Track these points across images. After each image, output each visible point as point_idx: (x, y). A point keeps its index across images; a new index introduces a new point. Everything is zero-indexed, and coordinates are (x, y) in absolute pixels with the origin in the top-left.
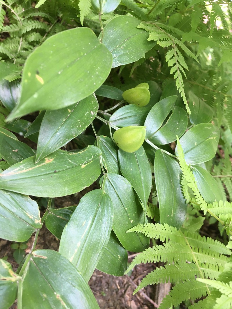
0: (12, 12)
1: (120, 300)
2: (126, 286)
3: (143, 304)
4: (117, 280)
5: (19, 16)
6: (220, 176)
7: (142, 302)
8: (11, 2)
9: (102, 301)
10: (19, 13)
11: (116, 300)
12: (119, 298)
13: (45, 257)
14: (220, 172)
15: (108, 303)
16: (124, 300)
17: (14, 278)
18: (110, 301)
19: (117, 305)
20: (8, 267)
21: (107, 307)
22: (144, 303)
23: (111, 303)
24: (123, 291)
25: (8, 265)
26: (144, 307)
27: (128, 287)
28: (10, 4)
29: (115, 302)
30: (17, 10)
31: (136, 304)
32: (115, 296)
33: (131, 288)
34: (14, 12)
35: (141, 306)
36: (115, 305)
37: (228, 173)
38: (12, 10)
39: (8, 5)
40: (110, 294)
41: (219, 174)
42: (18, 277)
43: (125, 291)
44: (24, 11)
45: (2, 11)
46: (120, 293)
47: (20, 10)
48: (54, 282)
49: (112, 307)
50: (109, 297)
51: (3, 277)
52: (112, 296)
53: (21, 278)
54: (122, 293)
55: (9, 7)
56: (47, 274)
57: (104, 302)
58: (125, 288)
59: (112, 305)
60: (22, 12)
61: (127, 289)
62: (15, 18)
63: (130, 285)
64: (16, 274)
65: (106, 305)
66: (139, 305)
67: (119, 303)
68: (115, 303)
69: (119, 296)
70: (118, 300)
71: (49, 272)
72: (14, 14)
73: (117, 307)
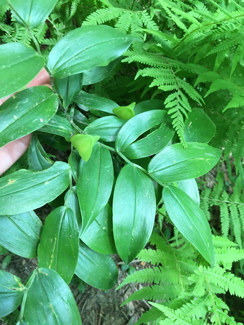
0: (54, 27)
1: (119, 298)
2: (127, 287)
3: (140, 306)
4: (120, 280)
5: (60, 31)
6: (228, 202)
7: (140, 304)
8: (55, 18)
9: (103, 296)
10: (60, 29)
11: (115, 298)
12: (118, 297)
13: (47, 275)
14: (228, 198)
15: (108, 299)
16: (124, 299)
17: (22, 288)
18: (110, 298)
19: (116, 302)
20: (18, 281)
21: (107, 303)
22: (142, 305)
23: (111, 300)
24: (124, 291)
25: (18, 280)
26: (141, 308)
27: (128, 288)
28: (53, 20)
29: (114, 299)
30: (58, 26)
31: (134, 305)
32: (116, 294)
33: (131, 289)
34: (55, 27)
35: (138, 308)
36: (114, 303)
37: (235, 200)
38: (54, 25)
39: (52, 20)
40: (111, 292)
41: (227, 200)
42: (25, 288)
43: (125, 292)
44: (64, 27)
45: (45, 25)
46: (121, 293)
47: (61, 26)
48: (50, 295)
49: (111, 303)
50: (110, 295)
51: (14, 288)
52: (112, 294)
53: (27, 289)
54: (122, 293)
55: (52, 22)
56: (46, 288)
57: (104, 298)
58: (126, 289)
59: (112, 302)
60: (62, 28)
61: (127, 290)
62: (56, 33)
63: (131, 287)
64: (23, 286)
65: (106, 301)
66: (136, 306)
67: (118, 301)
68: (114, 301)
69: (119, 294)
70: (117, 298)
71: (48, 287)
72: (56, 30)
73: (116, 305)
